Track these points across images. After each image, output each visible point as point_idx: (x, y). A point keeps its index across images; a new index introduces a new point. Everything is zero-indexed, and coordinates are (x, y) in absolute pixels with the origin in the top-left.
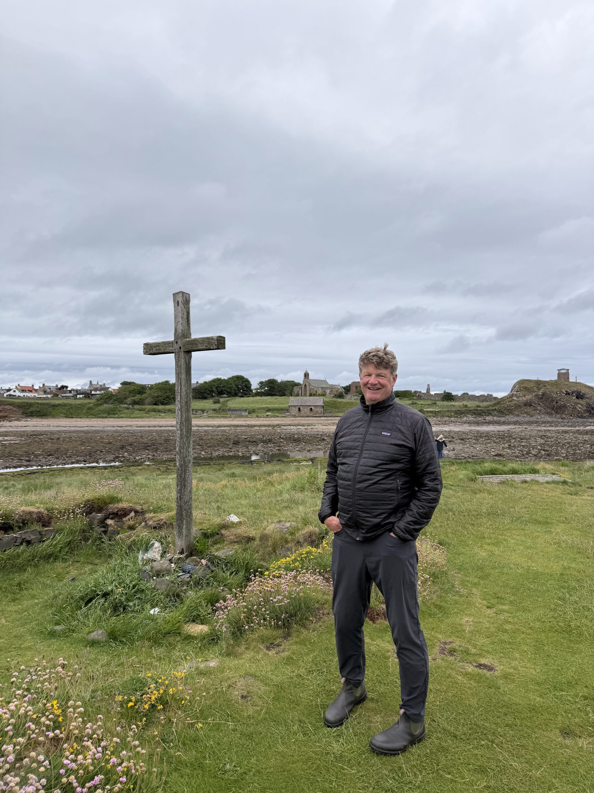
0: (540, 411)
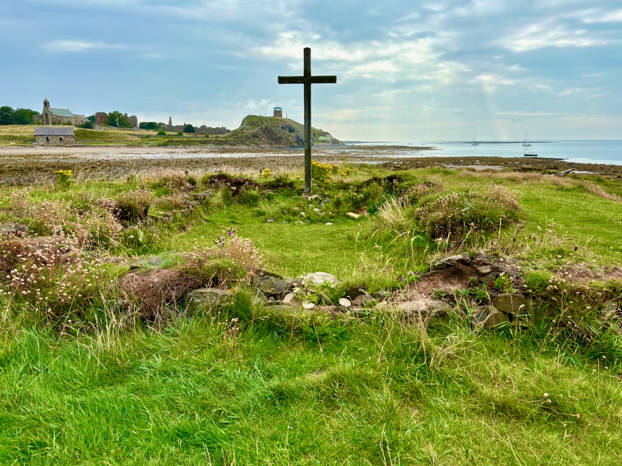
0: (264, 142)
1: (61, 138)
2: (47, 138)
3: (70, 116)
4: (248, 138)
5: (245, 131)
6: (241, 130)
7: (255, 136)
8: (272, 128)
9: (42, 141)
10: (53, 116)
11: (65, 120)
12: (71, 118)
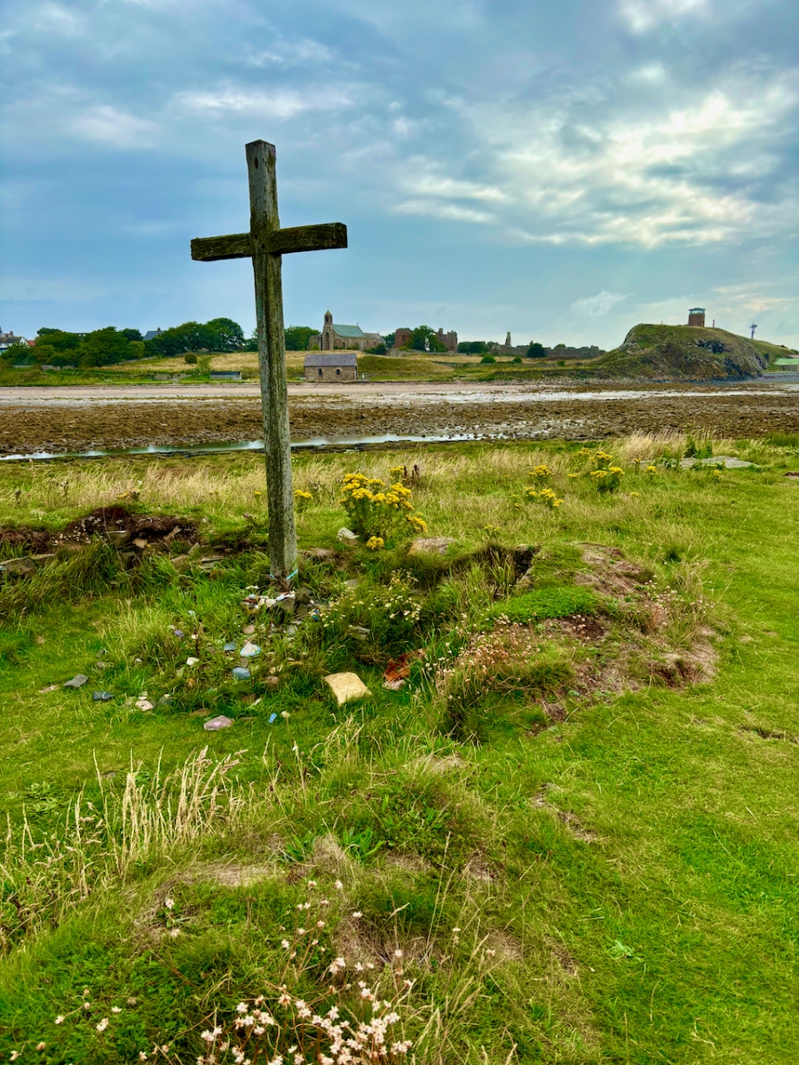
0: (663, 371)
1: (338, 370)
2: (320, 370)
3: (359, 336)
4: (633, 364)
5: (629, 352)
6: (623, 349)
7: (647, 360)
8: (681, 346)
9: (313, 374)
10: (336, 337)
11: (351, 343)
12: (360, 338)
